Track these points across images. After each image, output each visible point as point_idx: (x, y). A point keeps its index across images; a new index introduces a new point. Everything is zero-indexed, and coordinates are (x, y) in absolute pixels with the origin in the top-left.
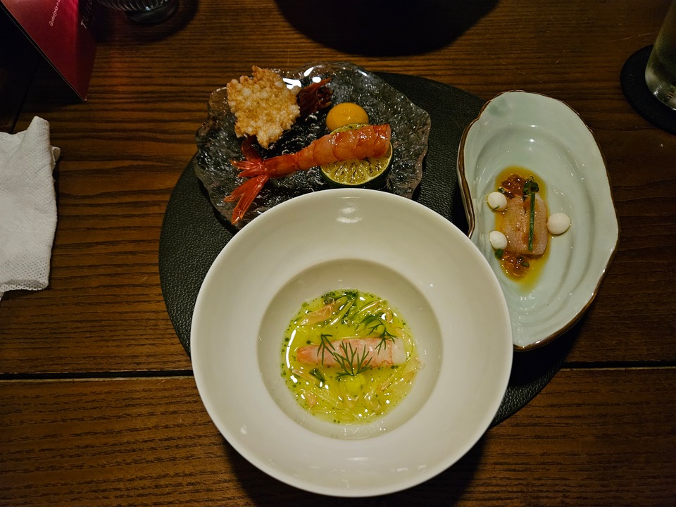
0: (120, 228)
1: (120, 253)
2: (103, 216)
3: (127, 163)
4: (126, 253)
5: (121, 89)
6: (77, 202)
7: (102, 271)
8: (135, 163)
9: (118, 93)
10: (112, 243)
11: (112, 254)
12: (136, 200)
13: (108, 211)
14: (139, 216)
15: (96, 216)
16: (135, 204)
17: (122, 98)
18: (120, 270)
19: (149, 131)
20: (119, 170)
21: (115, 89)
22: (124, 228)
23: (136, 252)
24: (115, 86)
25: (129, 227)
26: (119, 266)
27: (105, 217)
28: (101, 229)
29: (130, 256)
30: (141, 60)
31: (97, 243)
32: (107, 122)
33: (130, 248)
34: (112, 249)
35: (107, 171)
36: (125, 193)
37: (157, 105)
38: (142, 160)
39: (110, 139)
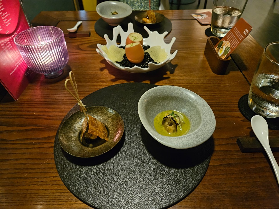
0: (22, 153)
1: (19, 164)
2: (16, 148)
3: (31, 127)
4: (21, 164)
5: (36, 100)
6: (7, 142)
7: (9, 171)
8: (34, 127)
9: (35, 102)
10: (17, 159)
11: (15, 164)
12: (31, 142)
13: (18, 146)
14: (30, 148)
15: (13, 148)
16: (30, 144)
17: (36, 104)
18: (17, 171)
19: (43, 115)
20: (27, 130)
21: (34, 100)
22: (23, 153)
23: (26, 163)
24: (35, 99)
25: (25, 153)
26: (17, 169)
27: (17, 149)
28: (14, 154)
29: (22, 165)
30: (46, 90)
31: (11, 160)
32: (28, 112)
33: (23, 162)
34: (16, 162)
35: (22, 131)
36: (27, 139)
37: (48, 106)
38: (38, 126)
39: (27, 118)
